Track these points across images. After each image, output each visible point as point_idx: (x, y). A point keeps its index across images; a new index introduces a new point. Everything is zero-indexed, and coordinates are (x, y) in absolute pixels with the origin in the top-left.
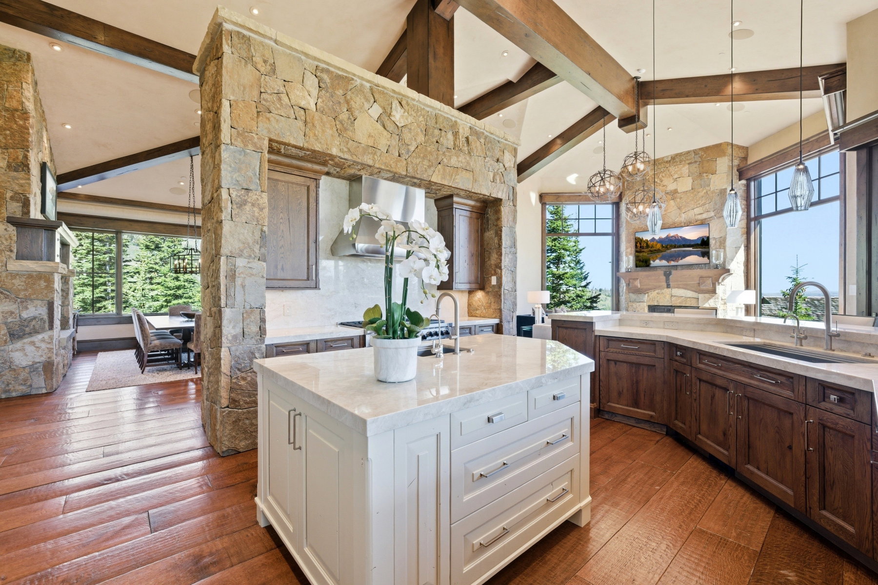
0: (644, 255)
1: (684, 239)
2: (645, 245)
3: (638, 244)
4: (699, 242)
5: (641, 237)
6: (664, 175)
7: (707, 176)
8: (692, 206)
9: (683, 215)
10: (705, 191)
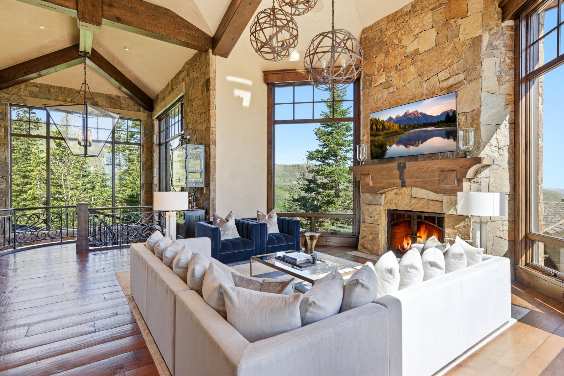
0: (380, 139)
1: (425, 116)
2: (381, 127)
3: (374, 127)
4: (443, 119)
5: (377, 119)
6: (403, 32)
7: (455, 22)
8: (436, 69)
9: (425, 85)
10: (452, 45)
